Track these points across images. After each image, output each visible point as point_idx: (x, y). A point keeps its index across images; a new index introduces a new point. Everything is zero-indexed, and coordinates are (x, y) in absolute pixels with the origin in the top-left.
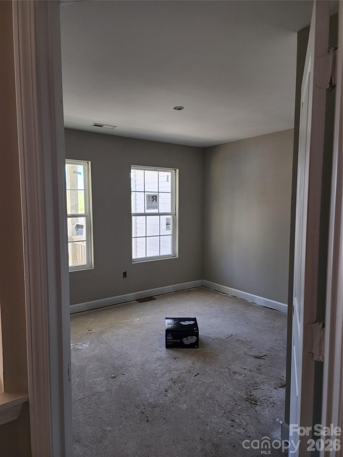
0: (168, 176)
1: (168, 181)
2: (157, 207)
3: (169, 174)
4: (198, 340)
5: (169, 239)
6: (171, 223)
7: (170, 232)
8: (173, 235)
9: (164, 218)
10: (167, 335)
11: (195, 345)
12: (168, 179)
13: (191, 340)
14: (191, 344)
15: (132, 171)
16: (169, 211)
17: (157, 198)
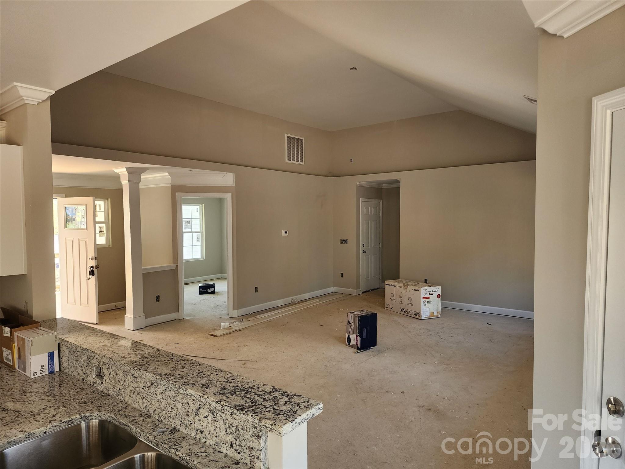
0: (197, 208)
1: (197, 211)
2: (191, 228)
3: (198, 207)
4: (215, 290)
5: (199, 248)
6: (200, 237)
7: (199, 243)
8: (202, 245)
9: (195, 234)
10: (200, 288)
11: (214, 292)
12: (197, 210)
13: (212, 290)
14: (212, 292)
15: (183, 206)
16: (199, 230)
17: (191, 222)
